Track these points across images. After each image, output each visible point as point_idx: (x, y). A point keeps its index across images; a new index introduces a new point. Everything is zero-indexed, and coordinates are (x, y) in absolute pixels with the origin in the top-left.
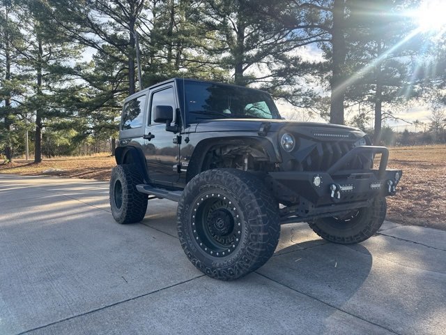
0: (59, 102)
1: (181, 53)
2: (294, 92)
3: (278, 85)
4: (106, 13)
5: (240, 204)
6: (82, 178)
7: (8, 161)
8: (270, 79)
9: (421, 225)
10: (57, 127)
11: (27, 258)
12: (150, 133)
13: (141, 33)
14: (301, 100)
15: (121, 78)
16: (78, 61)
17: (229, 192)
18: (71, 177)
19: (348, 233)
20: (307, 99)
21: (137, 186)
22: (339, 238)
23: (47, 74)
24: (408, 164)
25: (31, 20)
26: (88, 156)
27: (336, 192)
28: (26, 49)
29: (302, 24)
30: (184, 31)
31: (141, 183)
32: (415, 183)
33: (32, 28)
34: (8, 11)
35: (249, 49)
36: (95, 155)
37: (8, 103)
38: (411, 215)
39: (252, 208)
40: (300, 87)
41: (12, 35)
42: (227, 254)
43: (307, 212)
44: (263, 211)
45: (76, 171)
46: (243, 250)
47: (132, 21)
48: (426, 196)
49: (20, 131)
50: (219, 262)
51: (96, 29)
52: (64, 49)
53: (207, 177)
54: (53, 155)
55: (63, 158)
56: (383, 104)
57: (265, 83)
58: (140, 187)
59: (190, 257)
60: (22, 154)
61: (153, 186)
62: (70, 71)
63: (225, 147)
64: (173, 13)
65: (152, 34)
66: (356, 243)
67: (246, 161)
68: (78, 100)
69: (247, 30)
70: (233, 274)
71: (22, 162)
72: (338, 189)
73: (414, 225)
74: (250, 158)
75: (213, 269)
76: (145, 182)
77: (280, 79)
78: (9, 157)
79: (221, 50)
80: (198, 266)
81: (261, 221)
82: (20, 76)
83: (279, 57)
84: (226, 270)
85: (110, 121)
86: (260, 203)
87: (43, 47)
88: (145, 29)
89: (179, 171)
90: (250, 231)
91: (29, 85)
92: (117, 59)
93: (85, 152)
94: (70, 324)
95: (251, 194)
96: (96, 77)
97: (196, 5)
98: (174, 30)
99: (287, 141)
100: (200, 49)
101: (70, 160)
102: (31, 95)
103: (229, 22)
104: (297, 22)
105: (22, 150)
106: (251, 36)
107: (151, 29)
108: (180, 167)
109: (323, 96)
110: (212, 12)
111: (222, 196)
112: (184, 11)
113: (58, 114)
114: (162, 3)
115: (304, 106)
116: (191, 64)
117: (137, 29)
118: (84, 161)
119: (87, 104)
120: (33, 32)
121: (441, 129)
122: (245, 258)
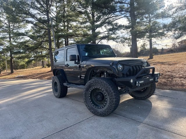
0: (20, 47)
1: (69, 24)
2: (117, 37)
3: (110, 35)
4: (36, 9)
5: (106, 90)
8: (106, 33)
9: (169, 89)
11: (28, 114)
12: (67, 64)
13: (52, 17)
14: (120, 40)
15: (45, 35)
16: (25, 29)
17: (102, 86)
18: (28, 79)
20: (122, 40)
21: (64, 84)
23: (13, 36)
25: (4, 14)
26: (32, 69)
27: (138, 84)
28: (3, 26)
29: (118, 10)
30: (69, 15)
31: (65, 82)
32: (166, 72)
33: (5, 17)
35: (97, 21)
36: (35, 68)
39: (110, 92)
40: (119, 35)
42: (103, 107)
44: (114, 92)
45: (30, 76)
46: (108, 106)
47: (47, 12)
48: (171, 77)
49: (3, 60)
50: (100, 110)
51: (33, 16)
52: (19, 25)
53: (93, 81)
54: (17, 69)
55: (22, 70)
56: (152, 39)
57: (104, 35)
59: (89, 109)
60: (4, 70)
61: (70, 83)
62: (23, 34)
64: (64, 8)
65: (56, 17)
66: (146, 99)
67: (105, 74)
68: (27, 46)
69: (96, 13)
70: (105, 114)
71: (5, 73)
72: (139, 83)
73: (167, 89)
74: (107, 72)
75: (98, 113)
77: (111, 32)
79: (85, 22)
80: (92, 112)
81: (114, 96)
82: (2, 38)
83: (110, 23)
84: (103, 113)
85: (40, 53)
86: (113, 89)
87: (10, 25)
88: (53, 15)
90: (110, 99)
91: (6, 41)
92: (42, 28)
93: (31, 67)
94: (55, 136)
95: (110, 87)
96: (34, 36)
97: (74, 4)
98: (65, 15)
99: (120, 67)
100: (77, 22)
101: (25, 71)
102: (7, 45)
103: (88, 10)
104: (116, 10)
105: (4, 68)
106: (98, 16)
107: (56, 15)
108: (81, 77)
109: (128, 37)
110: (80, 6)
111: (99, 88)
112: (69, 7)
113: (20, 53)
114: (60, 4)
115: (121, 42)
116: (73, 28)
117: (50, 15)
118: (31, 71)
119: (32, 48)
120: (6, 19)
121: (177, 46)
122: (109, 108)
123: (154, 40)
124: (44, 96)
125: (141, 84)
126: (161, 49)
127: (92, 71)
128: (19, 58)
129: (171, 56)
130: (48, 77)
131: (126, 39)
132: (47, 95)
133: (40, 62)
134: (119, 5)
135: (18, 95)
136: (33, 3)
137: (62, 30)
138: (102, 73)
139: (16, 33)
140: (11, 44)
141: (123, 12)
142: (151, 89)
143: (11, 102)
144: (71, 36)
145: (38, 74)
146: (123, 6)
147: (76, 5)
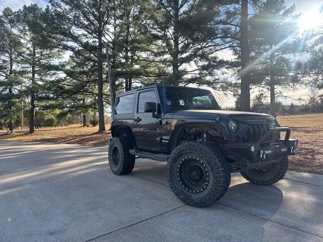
0: (49, 89)
1: (134, 55)
2: (214, 80)
3: (203, 76)
5: (208, 162)
6: (68, 143)
7: (10, 131)
8: (197, 72)
9: (309, 172)
11: (71, 198)
12: (138, 118)
13: (106, 41)
14: (220, 86)
15: (93, 72)
16: (60, 60)
17: (201, 155)
18: (59, 143)
19: (267, 178)
20: (223, 85)
22: (260, 181)
23: (39, 70)
24: (296, 130)
25: (28, 33)
26: (66, 127)
27: (263, 154)
28: (24, 53)
29: (219, 36)
30: (136, 39)
32: (302, 144)
33: (29, 39)
34: (12, 27)
35: (182, 52)
36: (70, 126)
37: (10, 91)
38: (301, 166)
39: (216, 165)
40: (218, 77)
41: (15, 43)
42: (201, 191)
43: (246, 166)
44: (222, 166)
45: (61, 138)
46: (211, 189)
47: (100, 33)
48: (310, 152)
49: (19, 110)
50: (195, 197)
51: (75, 39)
52: (51, 53)
54: (40, 127)
55: (47, 128)
56: (275, 87)
57: (194, 75)
58: (132, 152)
59: (177, 194)
60: (18, 126)
62: (56, 68)
64: (128, 28)
65: (114, 42)
66: (271, 184)
67: (205, 136)
68: (62, 88)
69: (181, 39)
70: (205, 203)
71: (19, 132)
72: (264, 153)
73: (305, 172)
74: (207, 134)
75: (192, 201)
76: (134, 148)
77: (205, 72)
78: (11, 129)
79: (164, 53)
80: (182, 200)
81: (221, 172)
82: (19, 71)
83: (203, 57)
84: (201, 201)
85: (82, 102)
86: (220, 162)
87: (36, 51)
89: (161, 142)
90: (215, 178)
91: (26, 77)
92: (89, 59)
93: (63, 124)
94: (122, 232)
95: (214, 157)
96: (74, 72)
97: (144, 22)
98: (130, 39)
99: (233, 125)
100: (149, 53)
101: (54, 130)
102: (28, 85)
103: (168, 33)
104: (216, 35)
105: (18, 124)
106: (185, 43)
107: (113, 38)
108: (161, 139)
109: (234, 82)
110: (156, 27)
111: (196, 158)
112: (137, 27)
113: (48, 98)
114: (121, 21)
115: (221, 89)
116: (141, 62)
117: (103, 38)
118: (65, 131)
119: (69, 91)
120: (29, 42)
121: (317, 102)
122: (213, 194)
123: (278, 88)
124: (94, 171)
125: (267, 155)
126: (291, 106)
127: (182, 130)
128: (46, 108)
129: (308, 119)
130: (94, 142)
131: (230, 85)
132: (98, 170)
133: (79, 117)
134: (221, 26)
135: (47, 168)
136: (78, 17)
137: (122, 65)
138: (199, 135)
139: (44, 65)
140: (34, 82)
141: (228, 40)
142: (281, 168)
143: (38, 178)
144: (137, 74)
145: (76, 136)
146: (229, 29)
147: (148, 25)
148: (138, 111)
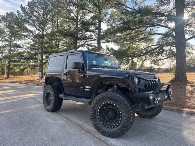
10: (15, 66)
19: (149, 114)
27: (157, 101)
31: (61, 93)
43: (144, 108)
58: (61, 96)
63: (107, 81)
67: (115, 87)
76: (63, 93)
89: (84, 90)
99: (136, 80)
105: (3, 73)
108: (84, 88)
127: (100, 83)
138: (111, 86)
148: (66, 68)
